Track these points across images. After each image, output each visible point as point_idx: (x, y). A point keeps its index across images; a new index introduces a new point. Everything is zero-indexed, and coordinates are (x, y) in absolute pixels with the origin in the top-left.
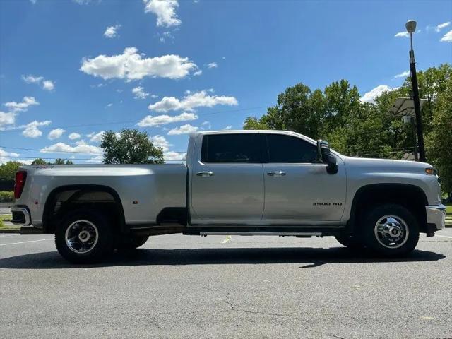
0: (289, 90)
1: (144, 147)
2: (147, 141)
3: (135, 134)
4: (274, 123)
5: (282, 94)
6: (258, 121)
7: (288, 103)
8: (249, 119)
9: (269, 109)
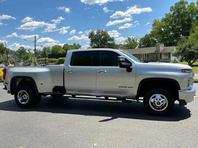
0: (176, 4)
1: (106, 37)
2: (107, 34)
3: (102, 31)
4: (169, 21)
5: (172, 7)
6: (160, 21)
7: (175, 10)
8: (155, 20)
9: (166, 14)
